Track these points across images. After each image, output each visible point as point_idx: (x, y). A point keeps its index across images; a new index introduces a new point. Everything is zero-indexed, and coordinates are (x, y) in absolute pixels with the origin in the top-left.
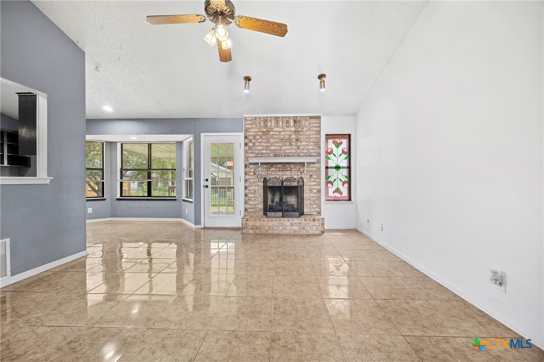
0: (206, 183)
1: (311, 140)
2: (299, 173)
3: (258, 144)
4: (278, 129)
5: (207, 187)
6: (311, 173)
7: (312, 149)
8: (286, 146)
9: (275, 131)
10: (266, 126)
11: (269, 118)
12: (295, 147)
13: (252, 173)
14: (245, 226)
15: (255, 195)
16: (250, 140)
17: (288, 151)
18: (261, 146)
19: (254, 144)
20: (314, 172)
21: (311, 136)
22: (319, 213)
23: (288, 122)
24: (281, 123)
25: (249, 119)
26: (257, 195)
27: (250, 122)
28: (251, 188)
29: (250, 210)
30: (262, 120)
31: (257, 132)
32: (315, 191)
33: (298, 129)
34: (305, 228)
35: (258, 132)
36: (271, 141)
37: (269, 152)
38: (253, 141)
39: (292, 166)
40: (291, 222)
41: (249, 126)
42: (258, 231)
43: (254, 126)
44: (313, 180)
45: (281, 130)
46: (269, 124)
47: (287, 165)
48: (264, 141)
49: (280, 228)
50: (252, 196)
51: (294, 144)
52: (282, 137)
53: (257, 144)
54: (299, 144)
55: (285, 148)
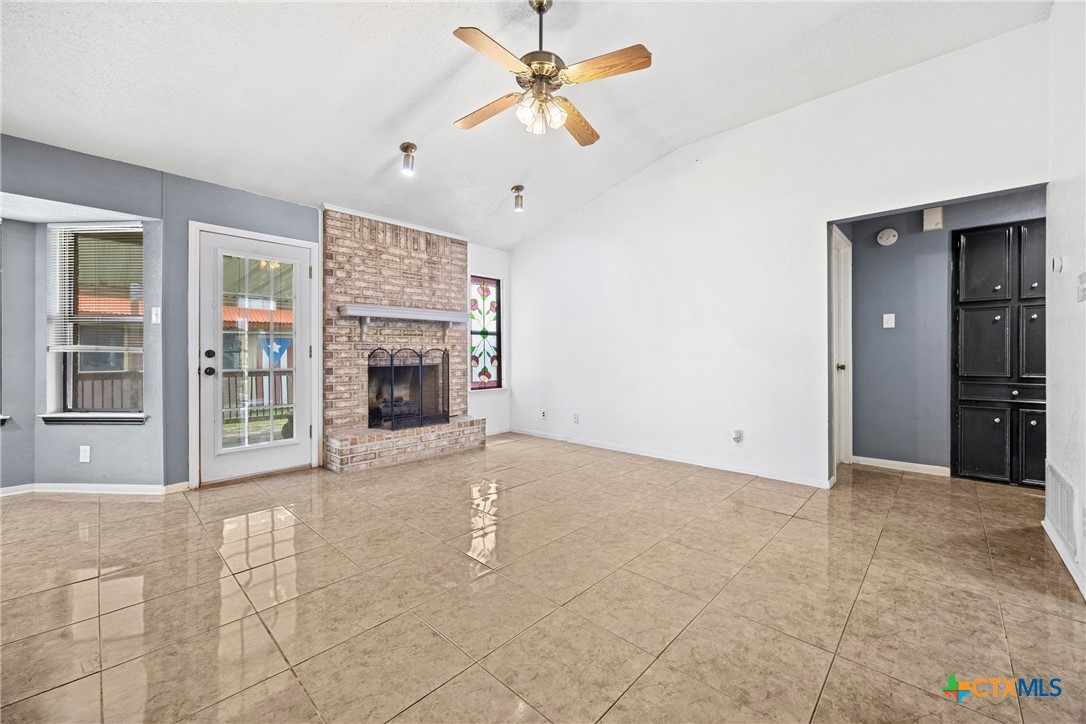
0: (208, 363)
1: (454, 282)
2: (435, 341)
3: (357, 275)
4: (397, 251)
5: (210, 371)
6: (454, 341)
7: (455, 298)
8: (412, 286)
9: (393, 255)
10: (374, 240)
11: (381, 225)
12: (427, 291)
13: (345, 339)
14: (349, 456)
15: (351, 387)
16: (340, 263)
17: (416, 298)
18: (364, 281)
19: (349, 274)
20: (457, 339)
21: (453, 275)
22: (465, 412)
23: (415, 241)
24: (403, 241)
25: (338, 216)
26: (355, 387)
27: (338, 224)
28: (342, 372)
29: (339, 421)
30: (366, 224)
31: (355, 248)
32: (459, 373)
33: (434, 259)
34: (459, 440)
35: (358, 249)
36: (384, 272)
37: (381, 295)
38: (347, 267)
39: (424, 327)
40: (437, 432)
41: (337, 232)
42: (377, 462)
43: (349, 235)
44: (456, 353)
45: (404, 253)
46: (381, 236)
47: (413, 325)
48: (370, 270)
49: (419, 448)
50: (343, 389)
51: (426, 285)
52: (405, 268)
53: (355, 275)
54: (435, 286)
55: (412, 290)
